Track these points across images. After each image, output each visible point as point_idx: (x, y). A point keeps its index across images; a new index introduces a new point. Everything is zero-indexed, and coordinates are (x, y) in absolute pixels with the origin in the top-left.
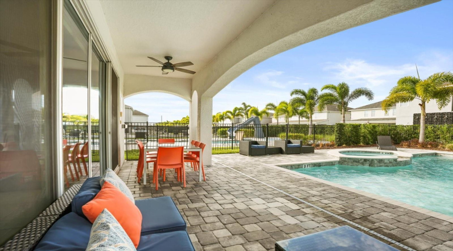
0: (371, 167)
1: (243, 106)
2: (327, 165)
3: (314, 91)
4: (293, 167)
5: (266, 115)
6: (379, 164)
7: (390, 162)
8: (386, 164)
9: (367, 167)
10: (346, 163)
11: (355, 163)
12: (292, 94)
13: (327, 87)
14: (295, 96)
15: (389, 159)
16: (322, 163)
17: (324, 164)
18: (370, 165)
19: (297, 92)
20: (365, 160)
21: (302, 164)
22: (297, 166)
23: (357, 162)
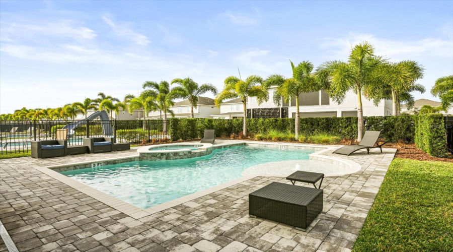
0: (167, 160)
1: (100, 97)
2: (124, 162)
3: (165, 84)
4: (78, 167)
5: (122, 108)
6: (174, 157)
7: (185, 155)
8: (181, 157)
9: (164, 160)
10: (145, 158)
11: (153, 158)
12: (145, 86)
13: (176, 81)
14: (148, 89)
15: (183, 152)
16: (118, 160)
17: (119, 162)
18: (166, 159)
19: (150, 84)
20: (162, 154)
21: (90, 164)
22: (83, 166)
23: (155, 157)
